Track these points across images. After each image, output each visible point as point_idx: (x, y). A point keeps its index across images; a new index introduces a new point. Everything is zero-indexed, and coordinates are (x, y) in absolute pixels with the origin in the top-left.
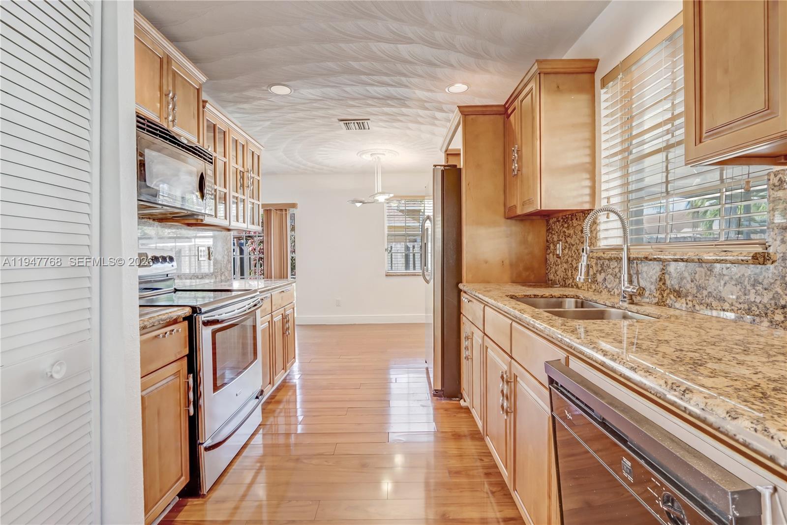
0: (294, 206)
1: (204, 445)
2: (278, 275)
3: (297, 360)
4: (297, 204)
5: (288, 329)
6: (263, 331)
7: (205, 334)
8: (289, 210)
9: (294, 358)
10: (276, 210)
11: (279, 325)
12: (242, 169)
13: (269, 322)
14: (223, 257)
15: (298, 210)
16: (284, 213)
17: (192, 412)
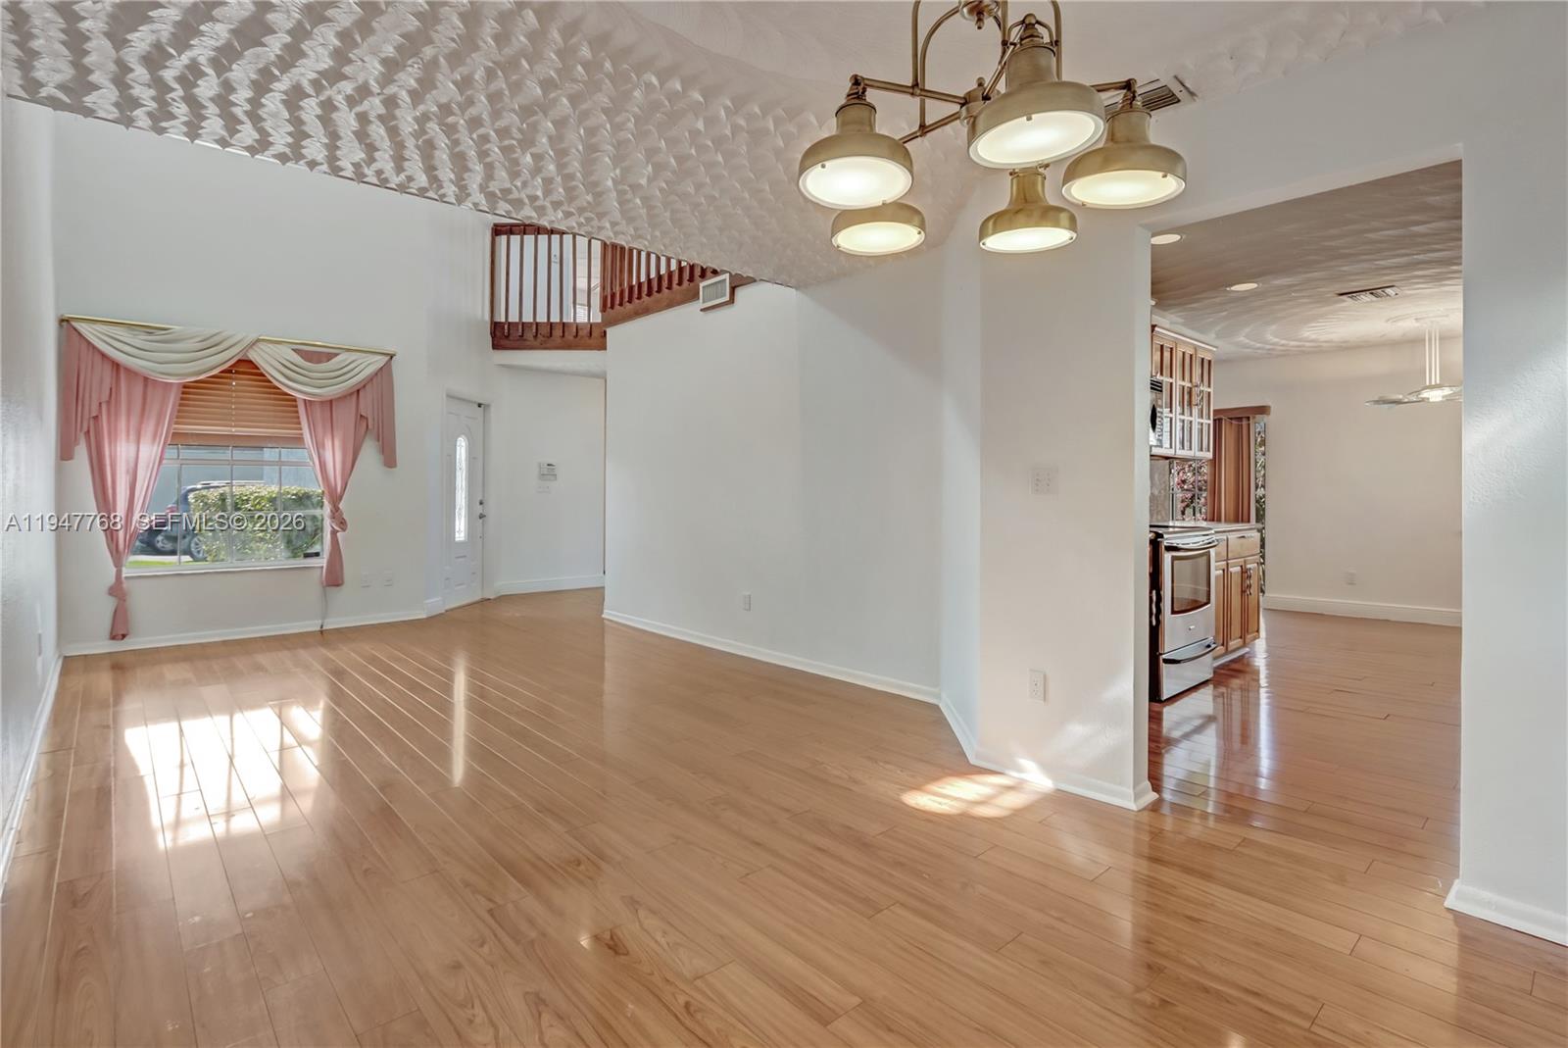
0: (1263, 410)
1: (1164, 656)
2: (1232, 516)
3: (1263, 633)
4: (1269, 407)
5: (1249, 586)
6: (1217, 577)
7: (1167, 557)
8: (1254, 418)
9: (1258, 631)
10: (1231, 419)
11: (1236, 581)
12: (1190, 385)
13: (1224, 570)
14: (1160, 492)
15: (1270, 417)
16: (1244, 423)
17: (1154, 623)
